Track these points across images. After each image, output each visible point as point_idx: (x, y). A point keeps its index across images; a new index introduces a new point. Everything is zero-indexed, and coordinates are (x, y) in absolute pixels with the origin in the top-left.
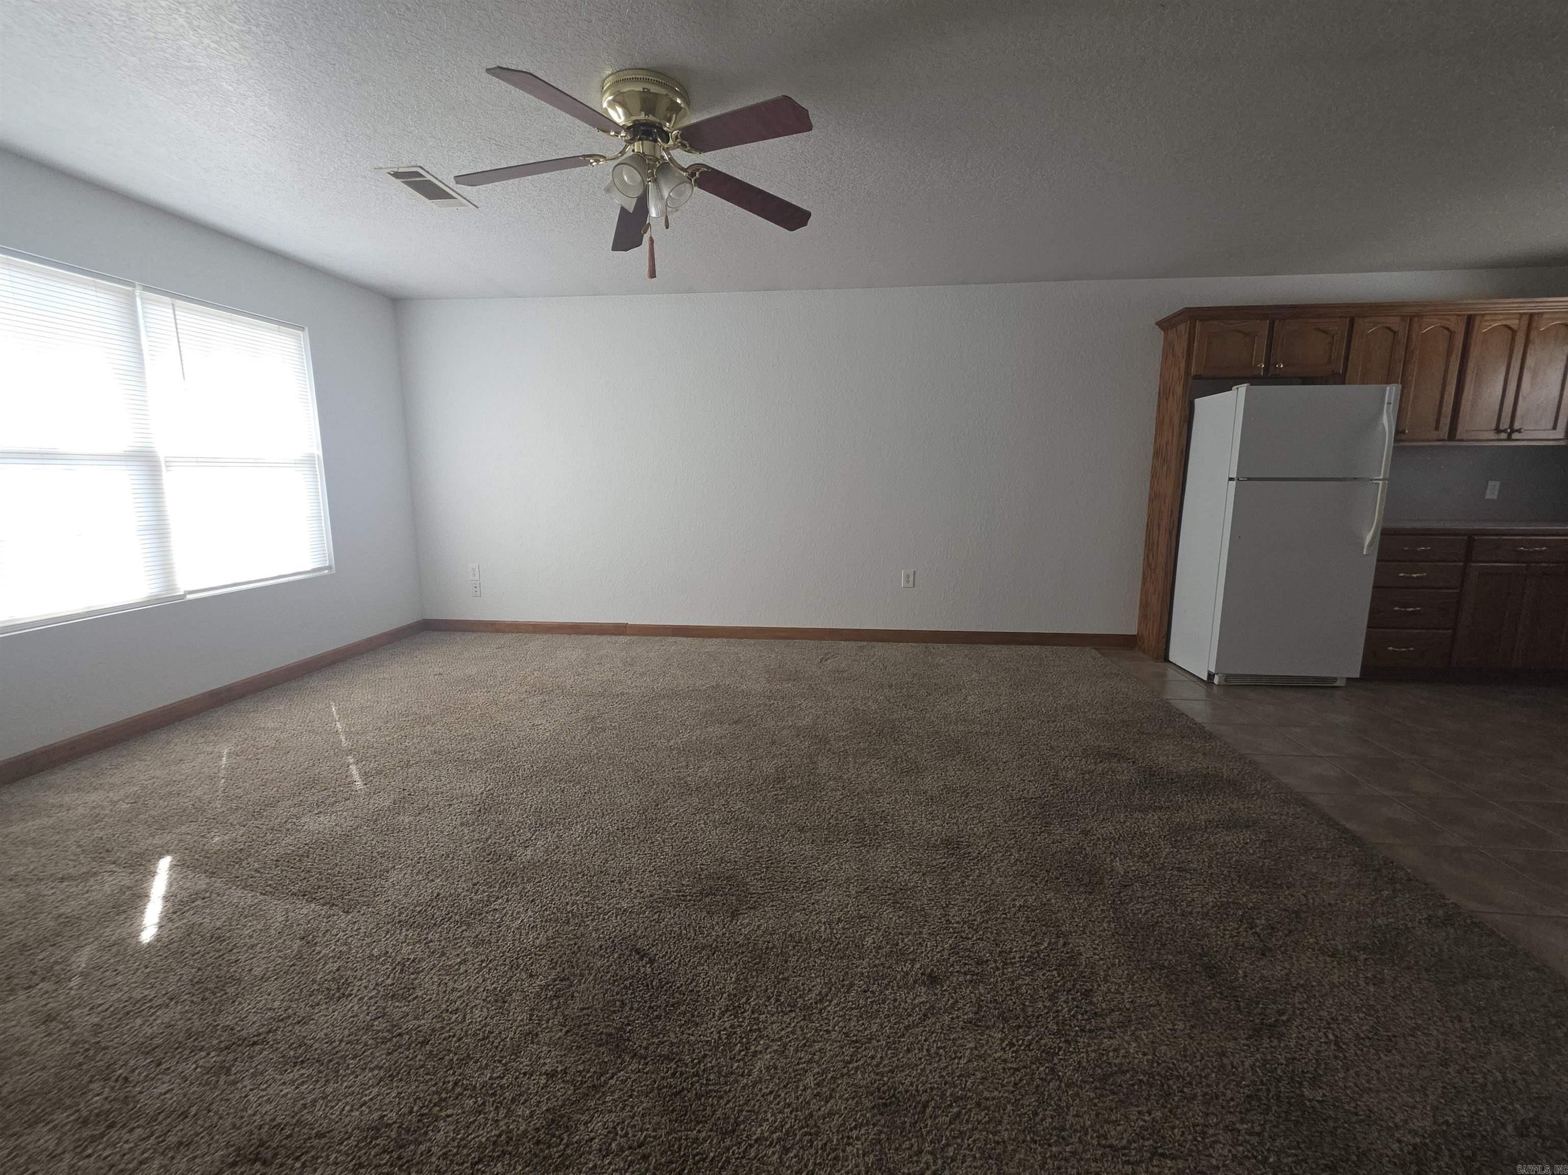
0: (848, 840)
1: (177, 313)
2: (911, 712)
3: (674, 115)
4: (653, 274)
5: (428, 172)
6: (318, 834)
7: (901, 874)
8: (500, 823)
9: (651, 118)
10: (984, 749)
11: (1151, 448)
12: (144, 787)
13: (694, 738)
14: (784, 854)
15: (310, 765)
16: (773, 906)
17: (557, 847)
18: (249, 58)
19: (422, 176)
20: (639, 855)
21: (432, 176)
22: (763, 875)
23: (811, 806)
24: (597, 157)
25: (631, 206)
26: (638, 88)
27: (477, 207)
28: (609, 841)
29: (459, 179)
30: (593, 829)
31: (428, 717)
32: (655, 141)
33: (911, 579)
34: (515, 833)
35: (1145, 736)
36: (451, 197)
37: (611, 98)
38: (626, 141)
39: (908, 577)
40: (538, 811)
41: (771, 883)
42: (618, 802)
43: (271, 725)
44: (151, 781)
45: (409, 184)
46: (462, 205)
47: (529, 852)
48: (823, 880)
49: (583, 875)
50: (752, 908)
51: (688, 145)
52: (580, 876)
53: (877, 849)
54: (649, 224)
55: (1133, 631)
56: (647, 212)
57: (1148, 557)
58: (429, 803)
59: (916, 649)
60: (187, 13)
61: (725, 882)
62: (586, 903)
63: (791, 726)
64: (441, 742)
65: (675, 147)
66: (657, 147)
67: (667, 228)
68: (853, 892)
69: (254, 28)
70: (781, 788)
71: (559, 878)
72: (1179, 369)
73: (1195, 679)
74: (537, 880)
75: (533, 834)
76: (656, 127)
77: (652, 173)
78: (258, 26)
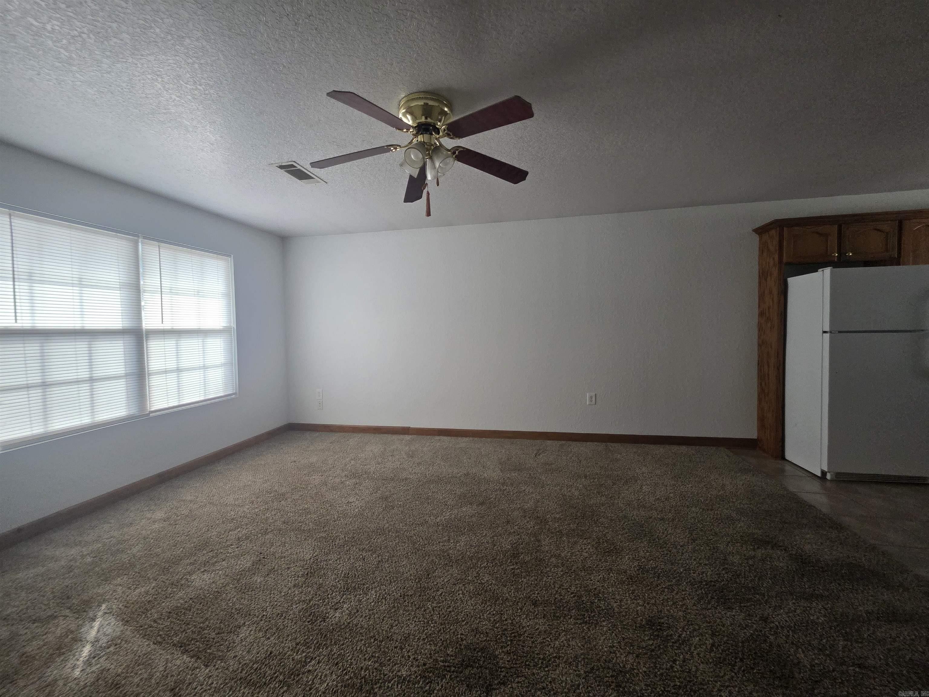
0: (571, 616)
1: (161, 250)
2: (603, 499)
3: (443, 117)
4: (429, 214)
5: (298, 164)
6: (200, 590)
7: (618, 655)
8: (321, 586)
9: (429, 120)
10: (663, 533)
11: (756, 311)
12: (104, 545)
13: (453, 516)
14: (523, 627)
15: (206, 530)
16: (518, 682)
17: (358, 611)
18: (197, 105)
19: (295, 167)
20: (415, 622)
21: (301, 166)
22: (509, 648)
23: (540, 581)
24: (395, 146)
25: (415, 174)
26: (421, 103)
27: (327, 183)
28: (394, 607)
29: (314, 165)
30: (383, 595)
31: (283, 494)
32: (432, 134)
33: (594, 399)
34: (329, 596)
35: (787, 525)
36: (313, 178)
37: (404, 111)
38: (413, 135)
39: (591, 397)
40: (346, 576)
41: (515, 657)
42: (401, 570)
43: (189, 498)
44: (110, 540)
45: (288, 172)
46: (318, 182)
47: (337, 615)
48: (556, 657)
49: (375, 640)
50: (502, 683)
51: (451, 134)
52: (372, 641)
53: (596, 627)
54: (427, 184)
55: (755, 436)
56: (425, 177)
57: (761, 385)
58: (275, 565)
59: (600, 447)
60: (162, 81)
61: (480, 654)
62: (376, 669)
63: (519, 508)
64: (289, 515)
65: (443, 136)
66: (432, 139)
67: (438, 185)
68: (582, 672)
69: (199, 87)
70: (516, 563)
71: (357, 642)
72: (774, 259)
73: (811, 475)
74: (341, 643)
75: (342, 598)
76: (431, 126)
77: (429, 154)
78: (200, 85)
